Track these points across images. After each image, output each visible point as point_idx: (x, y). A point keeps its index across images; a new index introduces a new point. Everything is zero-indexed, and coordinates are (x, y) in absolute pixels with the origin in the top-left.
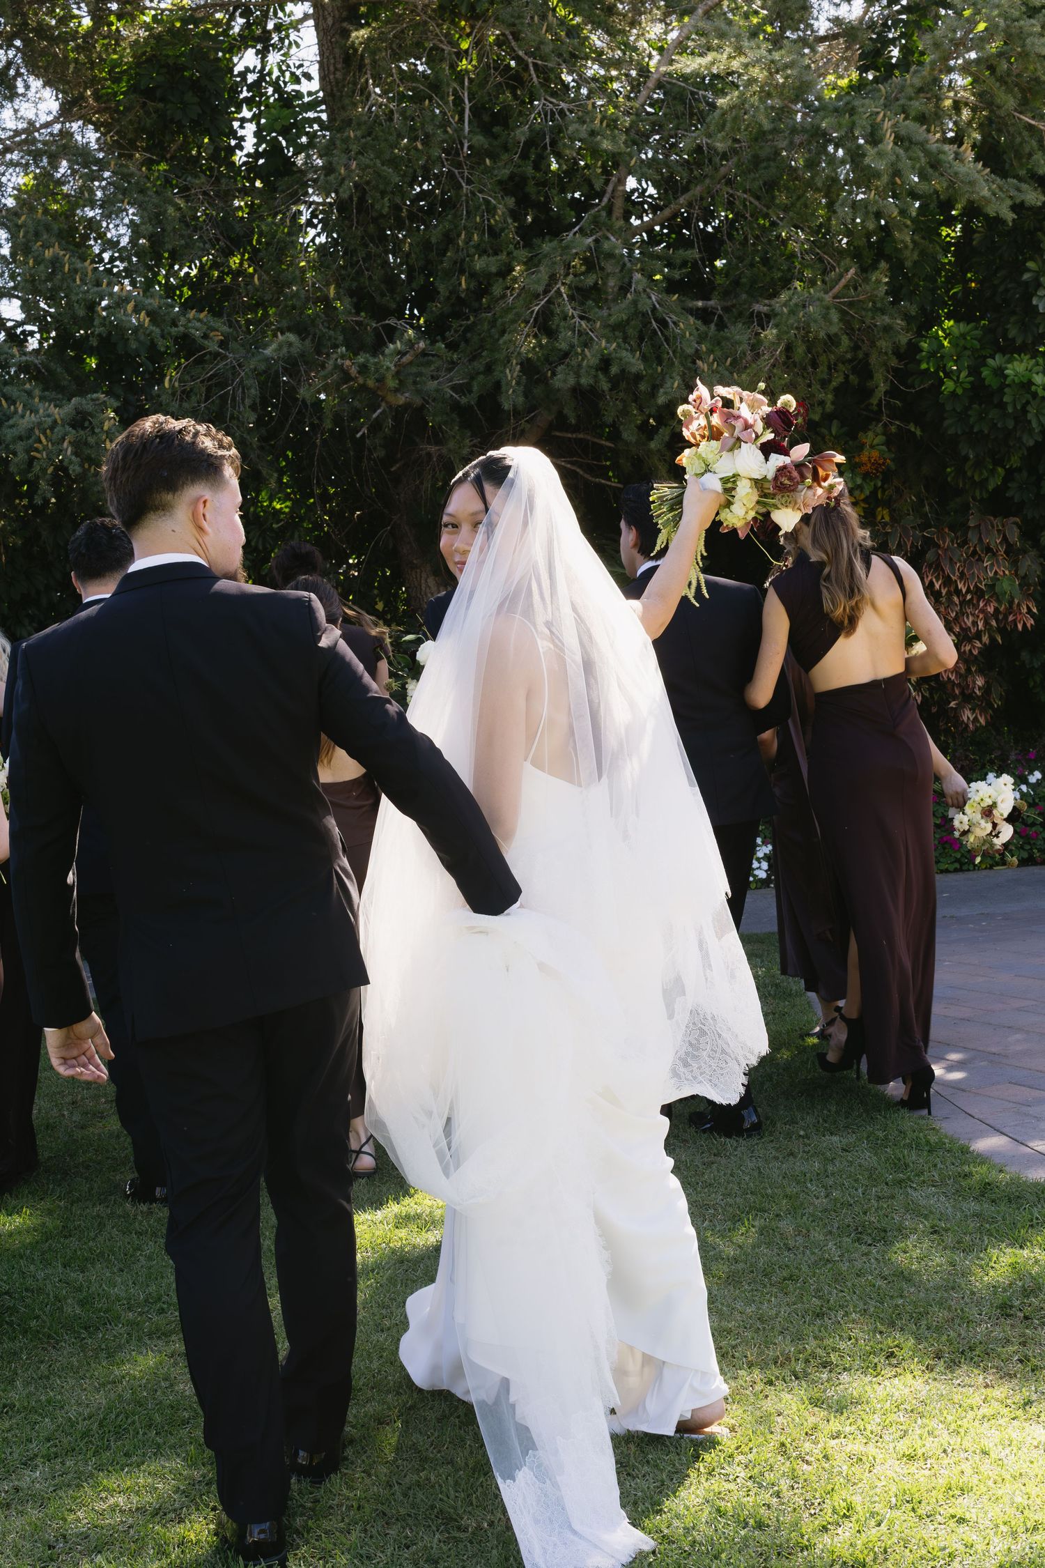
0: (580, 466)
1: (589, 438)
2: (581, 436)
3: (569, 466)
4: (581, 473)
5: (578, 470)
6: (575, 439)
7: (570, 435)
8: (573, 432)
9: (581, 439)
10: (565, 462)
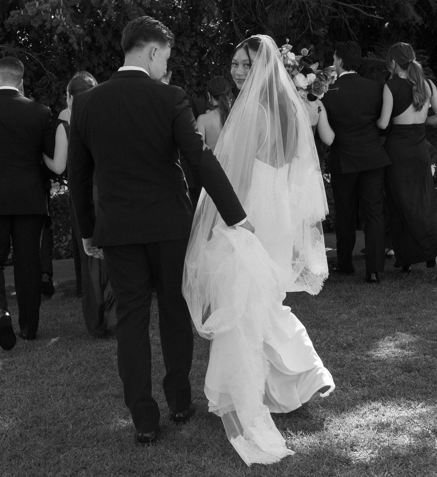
0: (361, 8)
3: (355, 8)
4: (362, 11)
5: (360, 10)
10: (353, 6)
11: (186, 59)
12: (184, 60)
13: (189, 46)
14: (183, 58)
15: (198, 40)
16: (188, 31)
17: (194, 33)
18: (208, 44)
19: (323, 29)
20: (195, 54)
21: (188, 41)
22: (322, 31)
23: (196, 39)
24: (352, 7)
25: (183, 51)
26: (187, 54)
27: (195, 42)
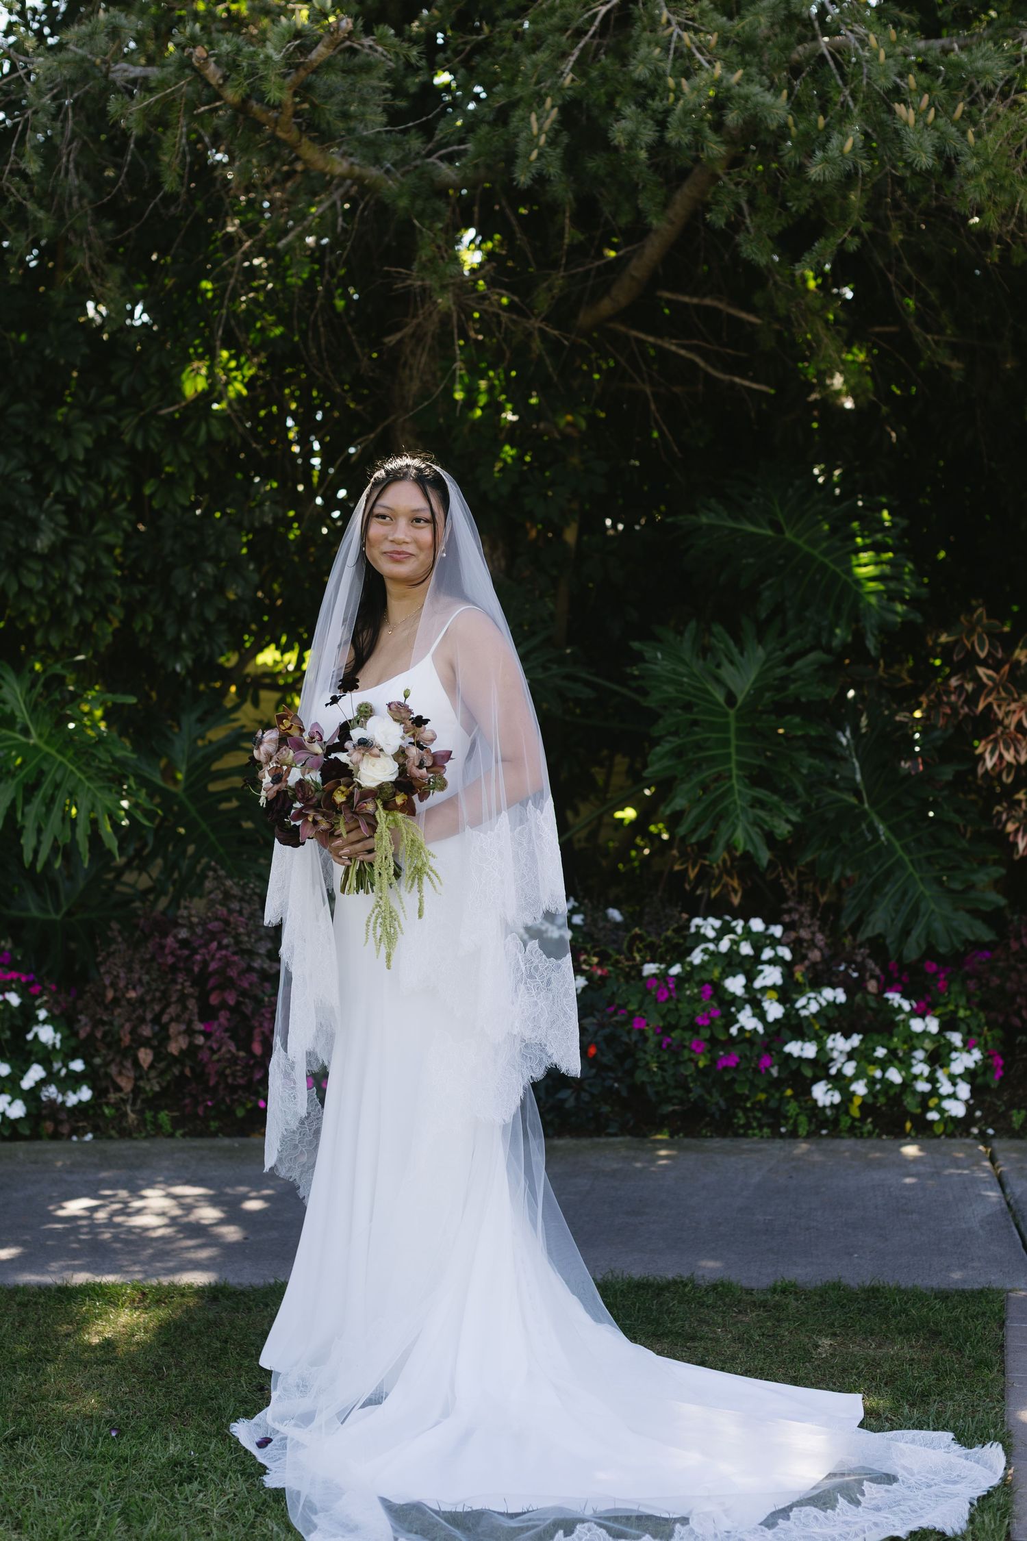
0: (702, 353)
1: (721, 306)
2: (708, 301)
3: (683, 352)
4: (702, 364)
5: (698, 360)
6: (697, 307)
7: (686, 299)
8: (692, 295)
9: (707, 307)
10: (677, 345)
11: (75, 484)
12: (71, 489)
13: (89, 442)
14: (68, 481)
15: (124, 424)
16: (93, 392)
17: (111, 399)
18: (159, 440)
19: (569, 418)
20: (116, 472)
21: (88, 426)
22: (569, 424)
23: (120, 419)
24: (673, 348)
25: (63, 457)
26: (82, 470)
27: (112, 428)
